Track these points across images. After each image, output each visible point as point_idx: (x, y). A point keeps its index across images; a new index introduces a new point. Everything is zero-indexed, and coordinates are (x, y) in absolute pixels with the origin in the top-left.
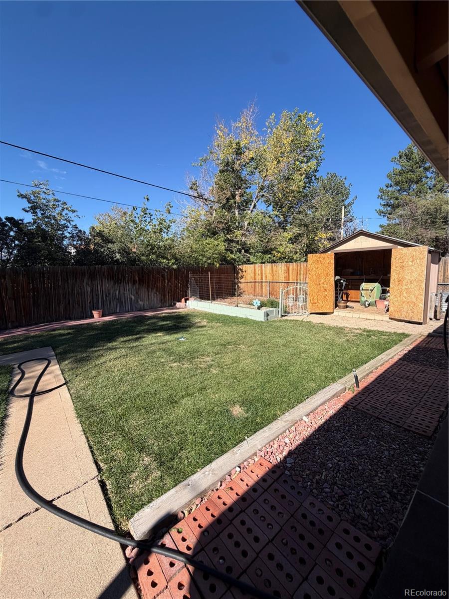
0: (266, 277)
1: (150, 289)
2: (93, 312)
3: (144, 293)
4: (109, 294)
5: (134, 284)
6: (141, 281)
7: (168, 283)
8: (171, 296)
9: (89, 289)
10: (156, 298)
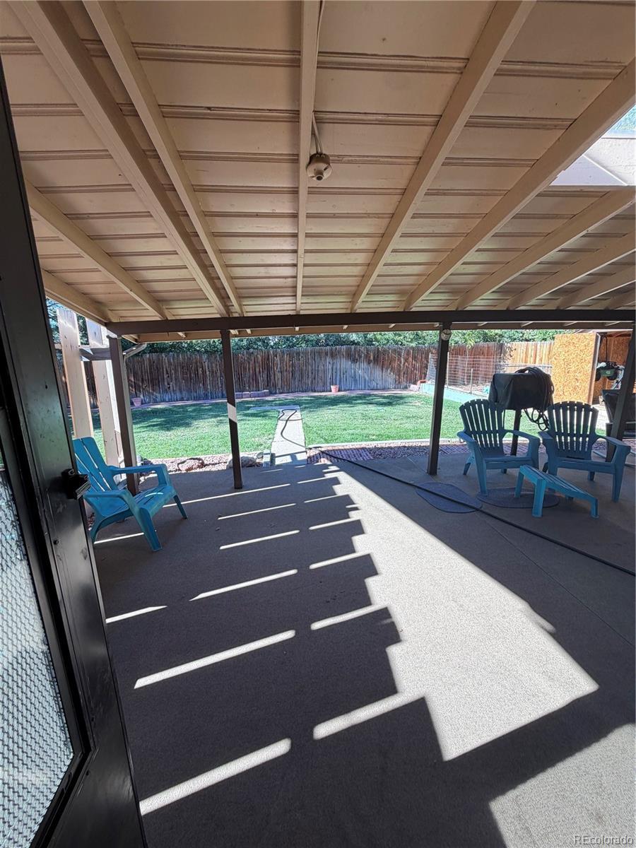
0: (541, 360)
1: (384, 369)
2: (332, 387)
3: (378, 372)
4: (346, 372)
5: (369, 363)
6: (376, 360)
7: (404, 364)
8: (407, 377)
9: (330, 367)
10: (390, 377)
